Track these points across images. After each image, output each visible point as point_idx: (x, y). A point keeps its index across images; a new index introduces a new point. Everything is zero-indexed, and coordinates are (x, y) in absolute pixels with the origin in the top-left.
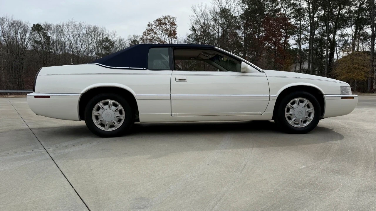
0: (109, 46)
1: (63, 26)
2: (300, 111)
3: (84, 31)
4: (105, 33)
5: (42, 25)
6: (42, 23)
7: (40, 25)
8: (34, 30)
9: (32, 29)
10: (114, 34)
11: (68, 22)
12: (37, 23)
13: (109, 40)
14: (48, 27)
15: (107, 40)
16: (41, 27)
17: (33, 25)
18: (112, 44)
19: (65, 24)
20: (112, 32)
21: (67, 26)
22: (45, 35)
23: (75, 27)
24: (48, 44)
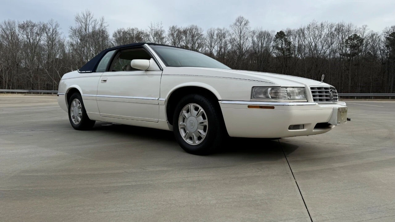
0: (358, 43)
1: (304, 29)
2: (191, 121)
3: (326, 31)
4: (352, 29)
5: (284, 31)
6: (284, 29)
7: (283, 32)
8: (277, 38)
9: (276, 37)
10: (364, 29)
11: (308, 24)
12: (280, 31)
13: (359, 37)
14: (290, 33)
15: (356, 37)
16: (284, 34)
17: (276, 33)
18: (361, 40)
19: (306, 27)
20: (361, 27)
21: (308, 28)
22: (286, 41)
23: (316, 28)
24: (289, 50)
